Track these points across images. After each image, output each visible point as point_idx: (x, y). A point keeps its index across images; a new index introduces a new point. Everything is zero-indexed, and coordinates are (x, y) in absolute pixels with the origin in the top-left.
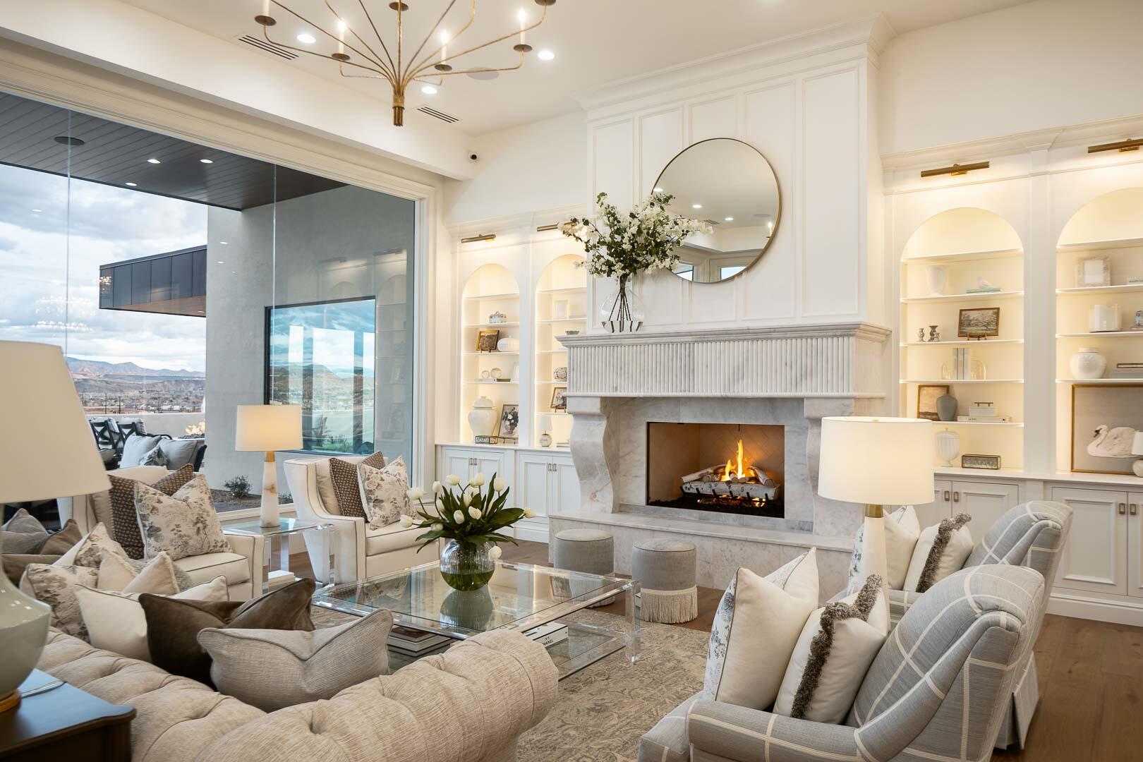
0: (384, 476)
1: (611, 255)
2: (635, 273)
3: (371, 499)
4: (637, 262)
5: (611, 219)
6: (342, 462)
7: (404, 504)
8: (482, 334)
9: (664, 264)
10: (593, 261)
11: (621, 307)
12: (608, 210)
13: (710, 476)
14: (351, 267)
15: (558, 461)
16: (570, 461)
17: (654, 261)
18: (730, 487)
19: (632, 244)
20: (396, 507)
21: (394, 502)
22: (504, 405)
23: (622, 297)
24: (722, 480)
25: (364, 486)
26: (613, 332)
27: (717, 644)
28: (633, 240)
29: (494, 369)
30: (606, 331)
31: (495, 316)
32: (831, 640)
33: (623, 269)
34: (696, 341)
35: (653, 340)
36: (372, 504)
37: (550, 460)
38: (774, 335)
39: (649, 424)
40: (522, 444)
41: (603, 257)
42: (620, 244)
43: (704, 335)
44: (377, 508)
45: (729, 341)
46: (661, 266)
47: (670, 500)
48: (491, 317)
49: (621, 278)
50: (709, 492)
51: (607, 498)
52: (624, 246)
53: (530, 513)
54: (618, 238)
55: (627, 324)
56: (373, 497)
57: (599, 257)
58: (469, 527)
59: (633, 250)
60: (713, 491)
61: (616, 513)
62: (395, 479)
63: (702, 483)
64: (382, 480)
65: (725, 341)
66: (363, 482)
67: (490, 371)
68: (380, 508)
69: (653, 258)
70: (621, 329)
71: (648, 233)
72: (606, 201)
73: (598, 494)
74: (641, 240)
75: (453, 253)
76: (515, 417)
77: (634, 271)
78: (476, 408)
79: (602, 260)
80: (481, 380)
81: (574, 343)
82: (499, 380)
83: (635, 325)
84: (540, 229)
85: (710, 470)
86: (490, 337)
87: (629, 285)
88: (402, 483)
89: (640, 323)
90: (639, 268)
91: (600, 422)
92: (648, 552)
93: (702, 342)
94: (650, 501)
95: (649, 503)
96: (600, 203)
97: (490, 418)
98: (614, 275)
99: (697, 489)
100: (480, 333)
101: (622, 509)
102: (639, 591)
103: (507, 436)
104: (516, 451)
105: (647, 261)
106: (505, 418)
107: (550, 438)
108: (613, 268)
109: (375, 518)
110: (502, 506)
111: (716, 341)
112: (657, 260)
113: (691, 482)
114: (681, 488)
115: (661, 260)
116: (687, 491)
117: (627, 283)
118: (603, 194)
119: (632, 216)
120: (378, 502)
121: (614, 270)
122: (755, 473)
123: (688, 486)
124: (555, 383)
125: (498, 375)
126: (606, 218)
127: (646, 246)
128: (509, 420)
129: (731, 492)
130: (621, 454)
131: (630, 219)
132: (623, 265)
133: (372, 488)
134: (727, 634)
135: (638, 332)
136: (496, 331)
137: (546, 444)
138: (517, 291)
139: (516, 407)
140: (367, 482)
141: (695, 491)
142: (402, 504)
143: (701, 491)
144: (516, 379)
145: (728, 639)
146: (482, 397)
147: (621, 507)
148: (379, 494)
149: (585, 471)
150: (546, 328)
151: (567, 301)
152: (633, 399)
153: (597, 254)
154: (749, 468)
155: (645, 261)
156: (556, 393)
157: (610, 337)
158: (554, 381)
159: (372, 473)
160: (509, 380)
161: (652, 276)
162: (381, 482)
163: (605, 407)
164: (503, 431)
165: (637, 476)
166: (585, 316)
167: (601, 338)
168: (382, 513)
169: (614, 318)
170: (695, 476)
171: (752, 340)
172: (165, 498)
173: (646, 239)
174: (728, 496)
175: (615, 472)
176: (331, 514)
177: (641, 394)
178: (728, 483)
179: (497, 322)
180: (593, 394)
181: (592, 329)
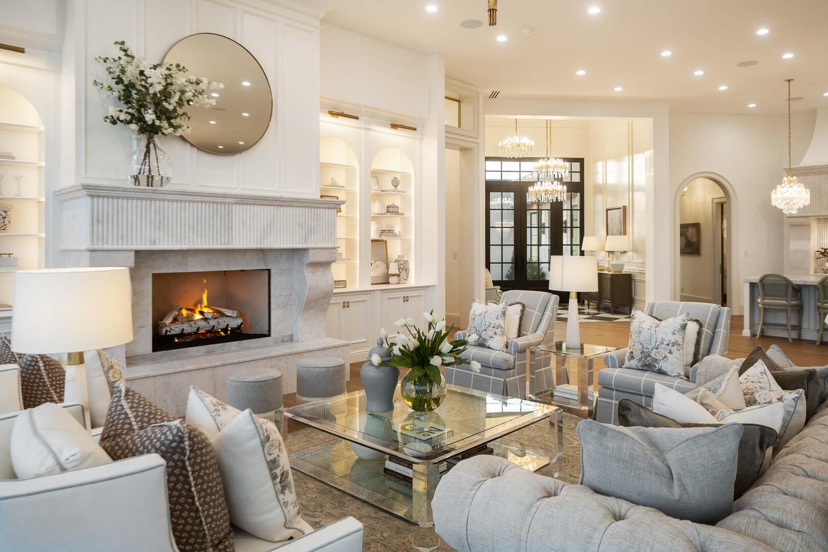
34: (234, 203)
38: (295, 204)
39: (153, 275)
43: (245, 199)
60: (191, 329)
93: (239, 204)
95: (155, 349)
99: (181, 330)
116: (168, 334)
123: (168, 329)
141: (178, 333)
165: (142, 327)
178: (205, 320)
180: (125, 247)
181: (85, 178)
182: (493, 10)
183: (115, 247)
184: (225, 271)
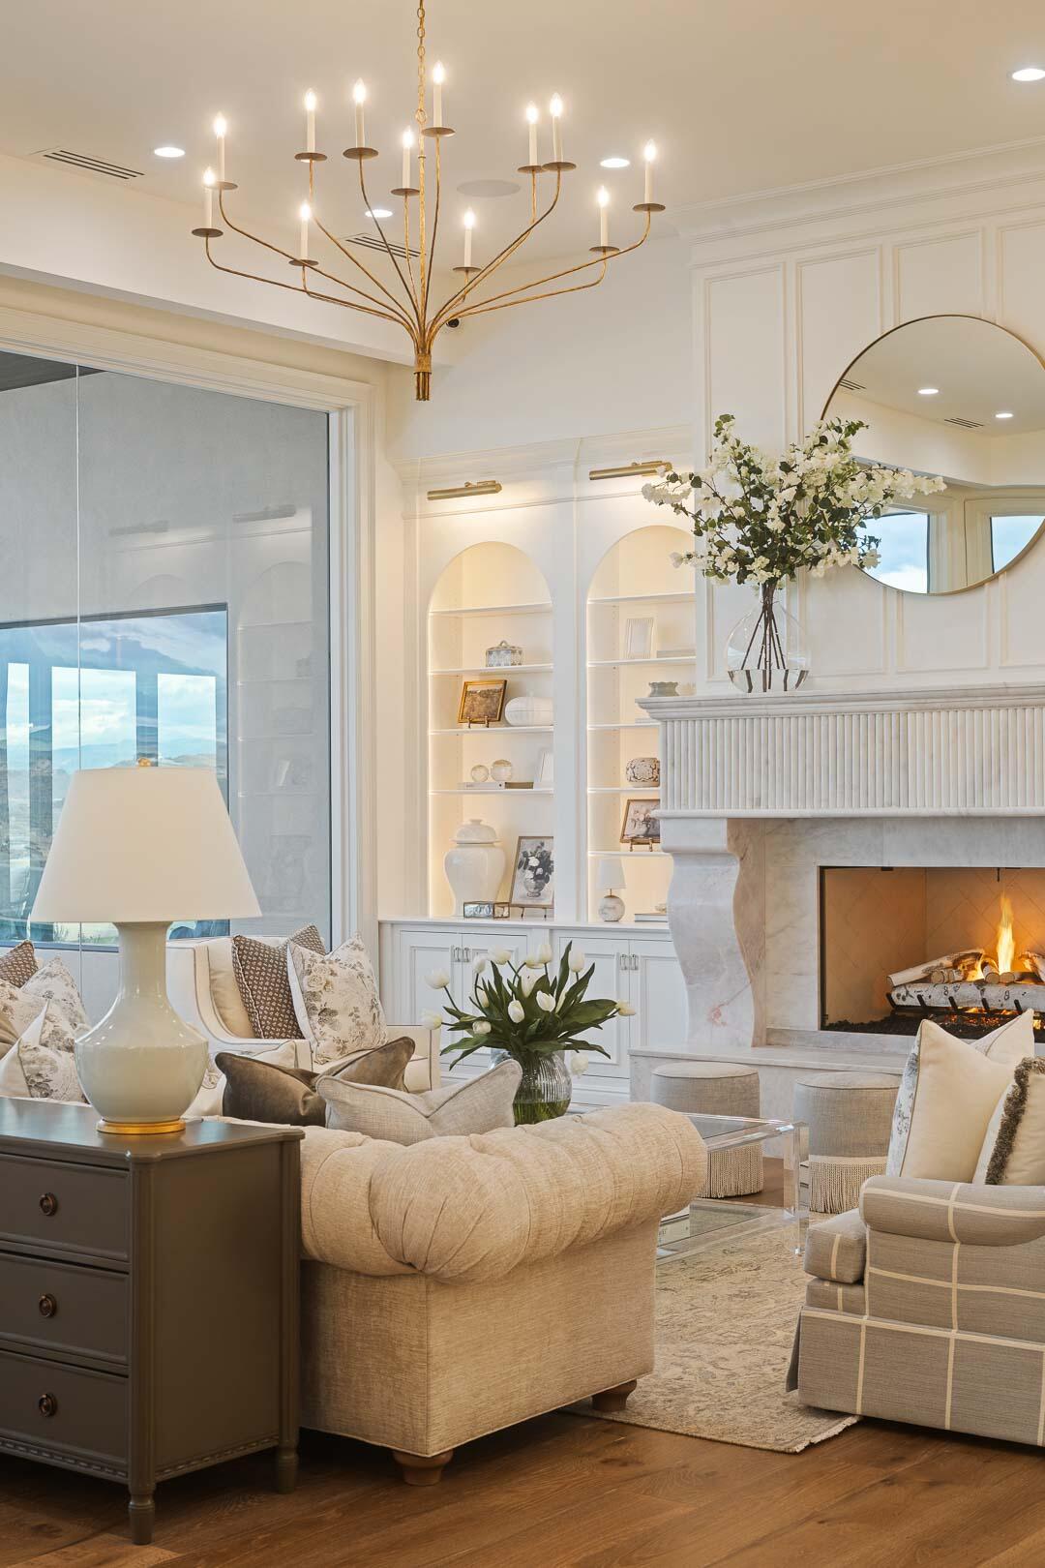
0: (336, 967)
1: (744, 541)
2: (792, 576)
3: (314, 1008)
4: (795, 552)
5: (744, 470)
6: (255, 942)
7: (372, 1018)
8: (470, 689)
9: (848, 557)
10: (710, 554)
11: (764, 642)
12: (737, 451)
13: (946, 973)
14: (179, 544)
15: (639, 948)
16: (669, 949)
17: (829, 551)
18: (983, 990)
19: (785, 519)
20: (358, 1024)
21: (354, 1014)
22: (521, 838)
23: (767, 621)
24: (970, 979)
25: (301, 985)
26: (750, 691)
27: (900, 1119)
28: (786, 510)
29: (497, 763)
30: (735, 690)
31: (498, 650)
32: (1026, 1095)
33: (768, 568)
34: (910, 710)
35: (830, 707)
36: (316, 1018)
37: (622, 947)
39: (822, 869)
40: (562, 917)
41: (728, 543)
42: (760, 518)
43: (925, 698)
44: (327, 1026)
45: (972, 709)
46: (842, 562)
47: (866, 1022)
48: (490, 652)
49: (764, 585)
50: (944, 1003)
51: (743, 1017)
52: (770, 525)
53: (626, 1008)
54: (757, 504)
55: (778, 675)
56: (318, 1005)
57: (722, 545)
58: (533, 1027)
59: (786, 531)
60: (951, 999)
61: (761, 1045)
62: (355, 973)
63: (930, 986)
64: (333, 973)
65: (964, 709)
66: (300, 978)
67: (489, 766)
68: (332, 1025)
69: (826, 547)
70: (767, 685)
71: (816, 499)
72: (732, 430)
73: (724, 1011)
74: (803, 509)
75: (408, 517)
76: (546, 863)
77: (791, 571)
78: (461, 844)
79: (728, 552)
80: (470, 786)
81: (674, 713)
82: (509, 785)
83: (793, 678)
84: (596, 476)
85: (946, 962)
86: (486, 694)
87: (779, 596)
88: (367, 981)
89: (802, 673)
90: (799, 565)
91: (727, 868)
92: (823, 1091)
93: (922, 710)
94: (828, 1023)
95: (823, 1027)
96: (721, 436)
97: (490, 864)
98: (751, 581)
99: (920, 998)
100: (466, 685)
101: (772, 1040)
102: (807, 1159)
103: (530, 902)
104: (552, 930)
105: (815, 551)
106: (523, 864)
107: (621, 903)
108: (749, 567)
109: (323, 1043)
110: (581, 997)
111: (948, 710)
112: (834, 550)
113: (907, 984)
114: (889, 996)
115: (843, 549)
116: (900, 1002)
117: (777, 594)
118: (726, 418)
119: (786, 468)
120: (326, 1013)
121: (751, 572)
122: (1034, 965)
123: (903, 992)
124: (628, 789)
125: (505, 774)
126: (734, 470)
127: (813, 523)
128: (532, 869)
129: (984, 1001)
130: (769, 929)
131: (779, 474)
132: (768, 561)
133: (317, 988)
134: (911, 1104)
135: (799, 692)
136: (499, 682)
137: (612, 915)
138: (544, 598)
139: (546, 841)
140: (306, 977)
141: (916, 1002)
142: (368, 1019)
143: (928, 1002)
144: (547, 780)
145: (912, 1110)
146: (473, 821)
147: (769, 1036)
148: (328, 1000)
149: (697, 968)
150: (609, 675)
151: (652, 619)
152: (791, 821)
153: (717, 539)
154: (1023, 956)
155: (811, 550)
156: (631, 812)
157: (745, 702)
158: (625, 784)
159: (315, 961)
160: (530, 785)
161: (827, 578)
162: (330, 978)
163: (737, 839)
164: (521, 894)
165: (800, 974)
166: (691, 652)
167: (729, 702)
168: (336, 1034)
169: (751, 665)
170: (917, 972)
171: (1015, 707)
172: (17, 992)
173: (813, 510)
174: (981, 1011)
175: (758, 966)
176: (238, 1035)
177: (807, 812)
178: (980, 983)
179: (503, 665)
180: (712, 812)
181: (708, 682)
182: (424, 373)
183: (697, 812)
184: (999, 869)
